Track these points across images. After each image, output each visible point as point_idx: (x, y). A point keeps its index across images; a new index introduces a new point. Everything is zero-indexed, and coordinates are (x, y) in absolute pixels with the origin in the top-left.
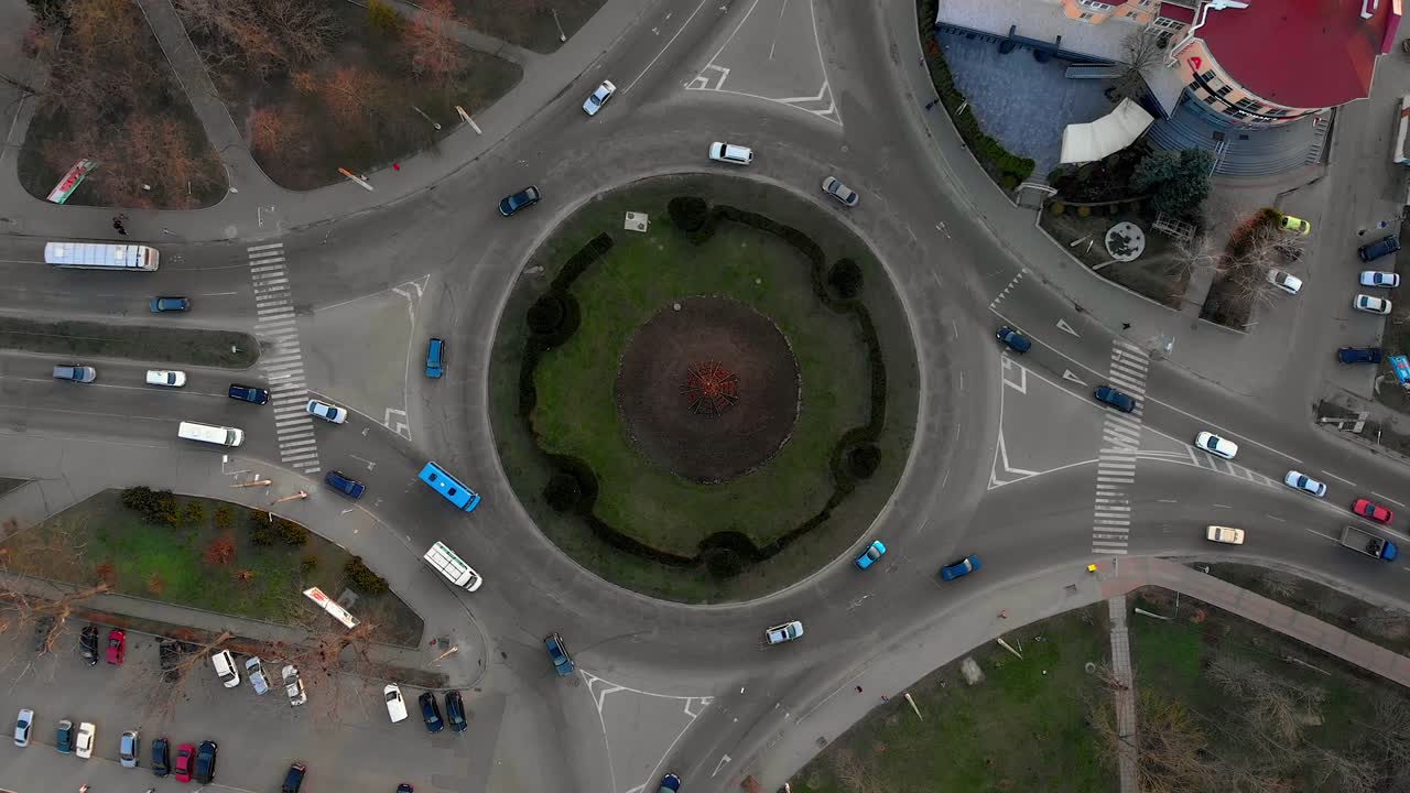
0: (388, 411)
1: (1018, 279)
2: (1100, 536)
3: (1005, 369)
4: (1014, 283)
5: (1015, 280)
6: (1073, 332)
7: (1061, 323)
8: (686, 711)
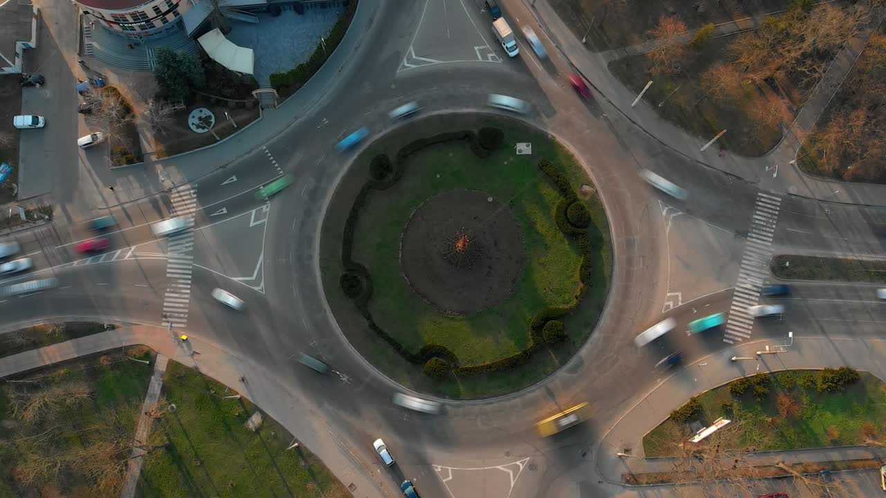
0: (679, 294)
1: (272, 160)
2: (182, 315)
3: (262, 209)
4: (270, 157)
5: (272, 158)
6: (225, 183)
7: (235, 179)
8: (450, 478)
